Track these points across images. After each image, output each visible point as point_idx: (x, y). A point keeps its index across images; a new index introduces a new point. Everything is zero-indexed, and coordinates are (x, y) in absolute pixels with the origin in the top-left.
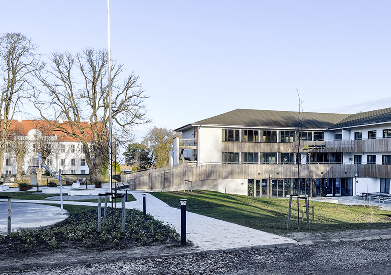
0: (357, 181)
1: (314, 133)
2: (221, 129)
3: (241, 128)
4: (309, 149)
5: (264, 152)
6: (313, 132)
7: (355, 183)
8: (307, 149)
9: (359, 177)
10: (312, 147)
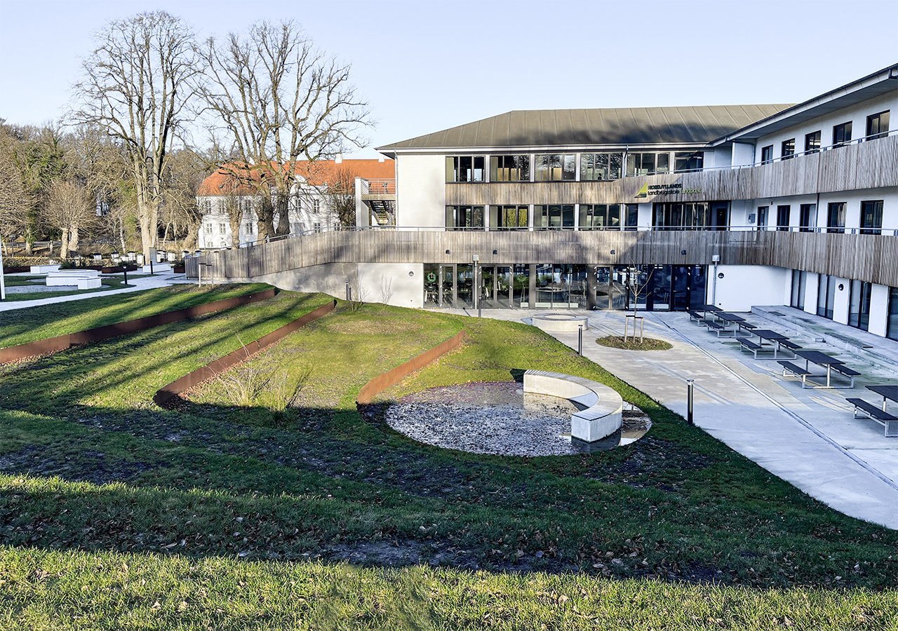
0: (721, 275)
1: (677, 155)
2: (444, 156)
3: (487, 153)
4: (649, 194)
5: (542, 204)
6: (672, 154)
7: (715, 279)
8: (644, 196)
9: (725, 263)
10: (655, 190)
